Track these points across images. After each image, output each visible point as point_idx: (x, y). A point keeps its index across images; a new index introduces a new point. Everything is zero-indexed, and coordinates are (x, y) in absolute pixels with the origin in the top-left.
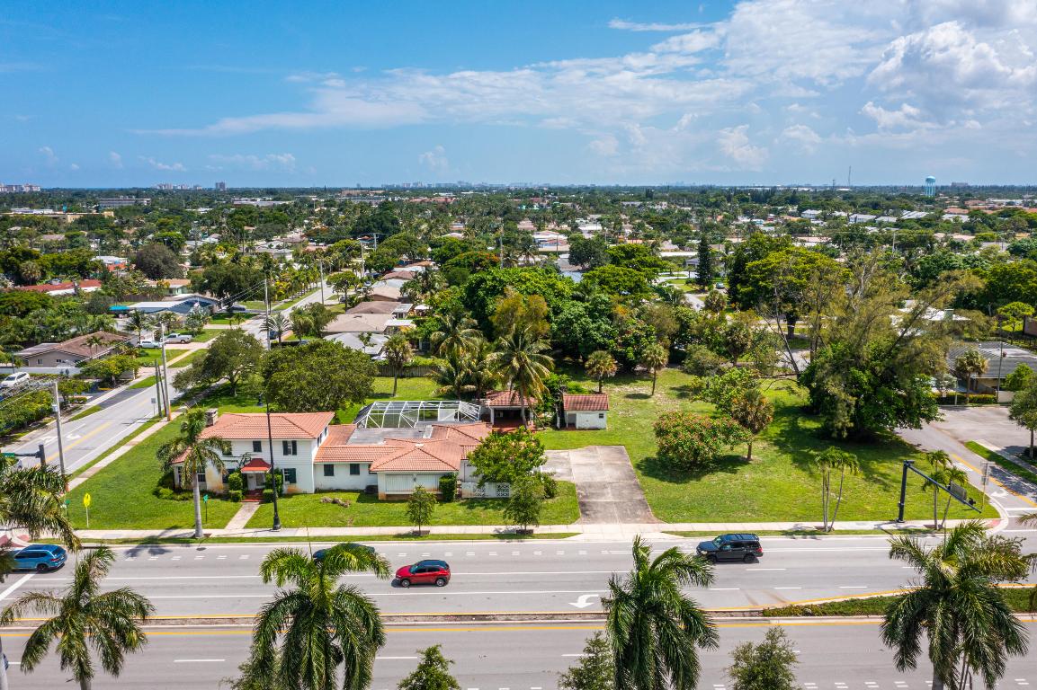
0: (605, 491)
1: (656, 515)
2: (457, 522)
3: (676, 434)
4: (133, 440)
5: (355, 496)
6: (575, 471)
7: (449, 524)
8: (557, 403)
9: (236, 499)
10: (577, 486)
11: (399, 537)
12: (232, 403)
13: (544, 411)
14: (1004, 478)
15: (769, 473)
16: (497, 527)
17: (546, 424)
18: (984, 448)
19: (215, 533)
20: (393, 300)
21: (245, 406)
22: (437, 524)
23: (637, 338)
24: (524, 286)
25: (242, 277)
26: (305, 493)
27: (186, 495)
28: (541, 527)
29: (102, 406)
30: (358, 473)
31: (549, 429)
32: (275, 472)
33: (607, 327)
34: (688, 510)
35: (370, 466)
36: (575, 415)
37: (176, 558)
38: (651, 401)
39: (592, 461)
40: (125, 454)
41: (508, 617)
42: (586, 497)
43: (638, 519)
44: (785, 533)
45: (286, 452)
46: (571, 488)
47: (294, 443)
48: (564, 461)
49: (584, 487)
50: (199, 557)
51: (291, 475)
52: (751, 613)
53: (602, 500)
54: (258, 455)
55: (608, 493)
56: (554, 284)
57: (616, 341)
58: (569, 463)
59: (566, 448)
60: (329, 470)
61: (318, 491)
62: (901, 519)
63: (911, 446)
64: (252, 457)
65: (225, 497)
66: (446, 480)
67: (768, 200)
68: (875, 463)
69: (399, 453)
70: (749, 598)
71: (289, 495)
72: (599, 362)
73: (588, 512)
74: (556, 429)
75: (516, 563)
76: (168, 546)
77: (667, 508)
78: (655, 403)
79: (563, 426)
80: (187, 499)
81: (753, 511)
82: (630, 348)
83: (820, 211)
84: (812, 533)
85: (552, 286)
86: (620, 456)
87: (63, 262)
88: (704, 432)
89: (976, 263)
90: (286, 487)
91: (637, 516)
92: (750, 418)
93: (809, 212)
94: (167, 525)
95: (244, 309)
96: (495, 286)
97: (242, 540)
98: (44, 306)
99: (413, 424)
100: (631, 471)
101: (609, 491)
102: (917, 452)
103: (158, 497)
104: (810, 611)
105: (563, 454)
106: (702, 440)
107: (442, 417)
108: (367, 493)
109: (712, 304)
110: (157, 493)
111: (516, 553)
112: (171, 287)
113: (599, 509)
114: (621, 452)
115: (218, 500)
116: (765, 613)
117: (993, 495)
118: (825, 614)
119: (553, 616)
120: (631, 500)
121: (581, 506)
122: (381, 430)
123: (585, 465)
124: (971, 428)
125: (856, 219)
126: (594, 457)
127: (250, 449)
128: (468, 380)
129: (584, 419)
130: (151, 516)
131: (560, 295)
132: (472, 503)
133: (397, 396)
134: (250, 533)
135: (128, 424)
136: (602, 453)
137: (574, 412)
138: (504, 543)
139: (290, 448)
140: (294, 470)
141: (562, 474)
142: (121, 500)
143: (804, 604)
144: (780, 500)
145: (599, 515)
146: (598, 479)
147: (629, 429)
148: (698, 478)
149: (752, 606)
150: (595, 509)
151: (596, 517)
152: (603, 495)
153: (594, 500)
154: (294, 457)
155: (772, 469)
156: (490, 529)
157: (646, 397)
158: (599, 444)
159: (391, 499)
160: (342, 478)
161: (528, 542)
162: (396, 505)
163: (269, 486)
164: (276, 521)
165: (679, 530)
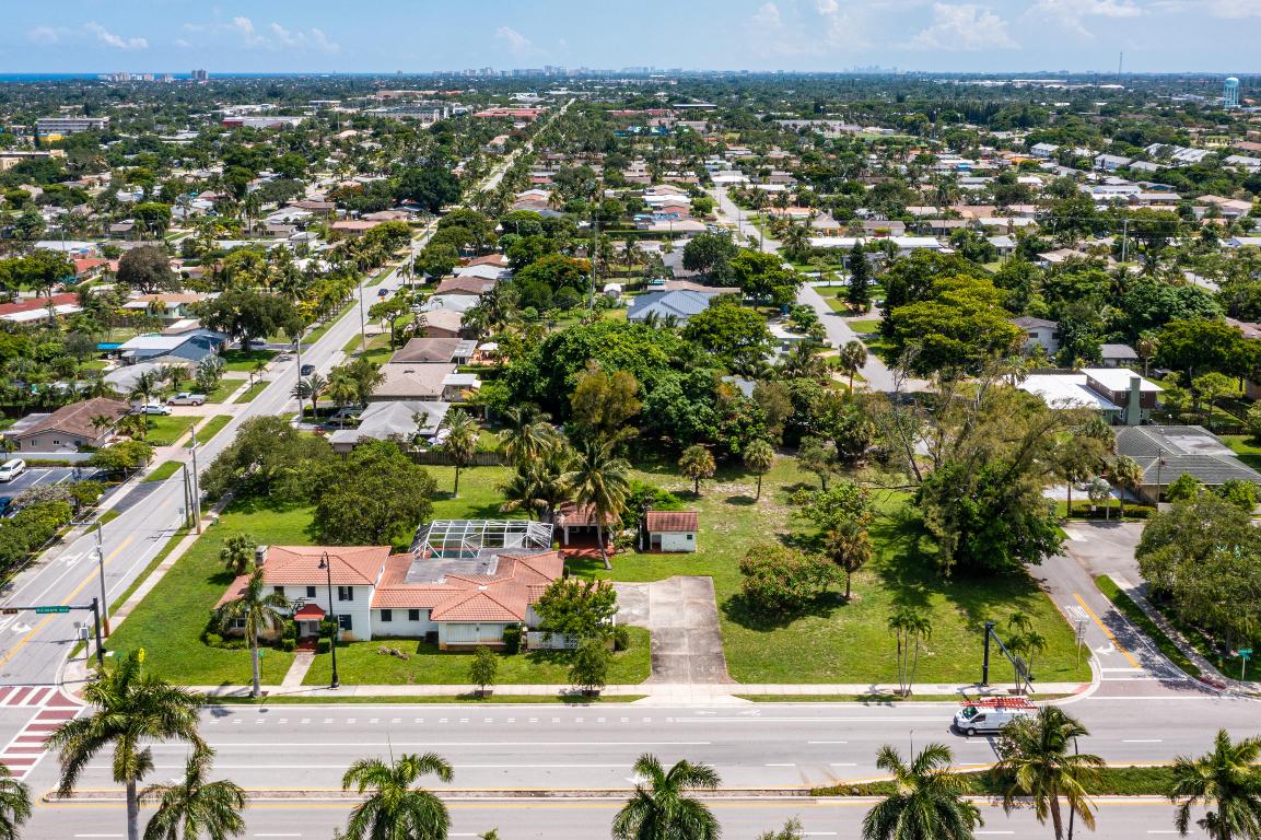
0: (682, 640)
1: (730, 674)
2: (521, 680)
3: (761, 576)
4: (165, 562)
5: (414, 645)
6: (653, 613)
7: (513, 683)
8: (641, 518)
9: (289, 648)
10: (653, 633)
11: (462, 698)
12: (268, 507)
13: (625, 528)
14: (1120, 628)
15: (865, 617)
16: (562, 687)
17: (627, 545)
18: (1115, 585)
19: (273, 690)
20: (452, 334)
21: (282, 512)
22: (501, 682)
23: (744, 425)
24: (611, 352)
25: (262, 310)
26: (361, 641)
27: (236, 643)
28: (607, 687)
29: (118, 509)
30: (417, 619)
31: (630, 551)
32: (330, 618)
33: (709, 410)
34: (766, 667)
35: (430, 612)
36: (660, 536)
37: (238, 721)
38: (754, 508)
39: (673, 599)
40: (159, 584)
41: (566, 794)
42: (660, 648)
43: (710, 678)
44: (860, 699)
45: (342, 597)
46: (645, 636)
47: (350, 589)
48: (642, 599)
49: (660, 635)
50: (261, 721)
51: (346, 622)
52: (800, 792)
53: (676, 653)
54: (312, 601)
55: (684, 644)
56: (648, 350)
57: (719, 428)
58: (647, 600)
59: (645, 579)
60: (386, 615)
61: (375, 638)
62: (985, 682)
63: (1035, 580)
64: (306, 603)
65: (277, 644)
66: (511, 631)
67: (989, 119)
68: (987, 605)
69: (462, 598)
70: (802, 775)
71: (345, 643)
72: (695, 461)
73: (659, 669)
74: (639, 551)
75: (579, 731)
76: (229, 707)
77: (744, 664)
78: (759, 511)
79: (646, 549)
80: (237, 648)
81: (834, 670)
82: (734, 438)
83: (1056, 147)
84: (888, 699)
85: (644, 353)
86: (705, 591)
87: (27, 270)
88: (791, 575)
89: (1194, 298)
90: (341, 634)
91: (711, 674)
92: (845, 555)
93: (1040, 146)
94: (222, 680)
95: (262, 344)
96: (577, 350)
97: (301, 700)
98: (21, 353)
99: (476, 552)
100: (715, 613)
101: (686, 640)
102: (1037, 590)
103: (207, 645)
104: (856, 790)
105: (643, 588)
106: (788, 585)
107: (508, 542)
108: (427, 642)
109: (849, 360)
110: (204, 639)
111: (579, 720)
112: (167, 306)
113: (672, 664)
114: (707, 586)
115: (271, 649)
116: (813, 792)
117: (1098, 651)
118: (870, 794)
119: (609, 793)
120: (707, 654)
121: (652, 664)
122: (442, 561)
123: (665, 604)
124: (1112, 555)
125: (1103, 161)
126: (676, 592)
127: (303, 593)
128: (539, 494)
129: (670, 540)
130: (204, 669)
131: (654, 363)
132: (538, 655)
133: (458, 496)
134: (308, 691)
135: (155, 539)
136: (686, 585)
137: (658, 533)
138: (569, 707)
139: (346, 593)
140: (349, 616)
141: (638, 617)
142: (168, 648)
143: (852, 784)
144: (867, 654)
145: (671, 672)
146: (676, 624)
147: (722, 551)
148: (785, 624)
149: (802, 784)
150: (667, 665)
151: (668, 676)
152: (678, 645)
153: (667, 653)
154: (351, 602)
155: (869, 612)
156: (555, 690)
157: (749, 501)
158: (685, 574)
159: (453, 650)
160: (400, 624)
161: (594, 706)
162: (459, 657)
163: (324, 635)
164: (335, 678)
165: (751, 693)
